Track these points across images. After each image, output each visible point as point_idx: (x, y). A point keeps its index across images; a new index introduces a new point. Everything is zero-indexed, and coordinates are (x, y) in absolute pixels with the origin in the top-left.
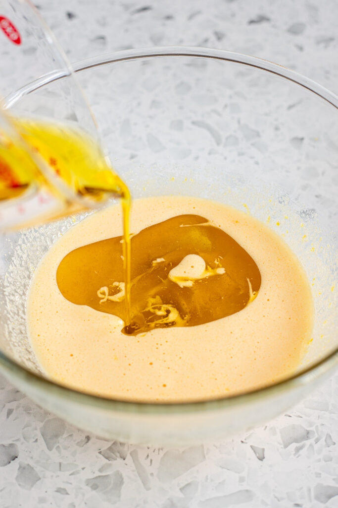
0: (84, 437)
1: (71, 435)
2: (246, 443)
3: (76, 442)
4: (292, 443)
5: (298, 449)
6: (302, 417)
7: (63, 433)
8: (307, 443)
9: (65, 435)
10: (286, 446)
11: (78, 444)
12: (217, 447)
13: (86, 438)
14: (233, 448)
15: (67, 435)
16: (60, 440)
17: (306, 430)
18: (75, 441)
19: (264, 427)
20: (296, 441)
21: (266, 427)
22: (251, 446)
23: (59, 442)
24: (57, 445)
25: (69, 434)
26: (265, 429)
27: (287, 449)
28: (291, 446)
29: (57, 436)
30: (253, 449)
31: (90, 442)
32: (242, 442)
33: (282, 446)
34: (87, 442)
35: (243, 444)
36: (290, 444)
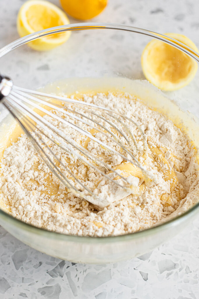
0: (38, 263)
1: (30, 261)
2: (137, 270)
4: (165, 271)
5: (169, 275)
6: (171, 255)
7: (26, 260)
8: (174, 271)
9: (27, 261)
10: (161, 273)
11: (34, 267)
12: (119, 272)
13: (39, 263)
14: (129, 273)
15: (28, 261)
16: (24, 264)
17: (174, 263)
18: (33, 264)
19: (148, 260)
20: (168, 269)
21: (150, 260)
23: (23, 265)
24: (22, 267)
25: (29, 260)
26: (149, 262)
27: (162, 274)
28: (164, 272)
29: (22, 261)
30: (141, 273)
31: (42, 266)
32: (135, 269)
33: (159, 273)
34: (40, 266)
35: (135, 270)
36: (163, 271)
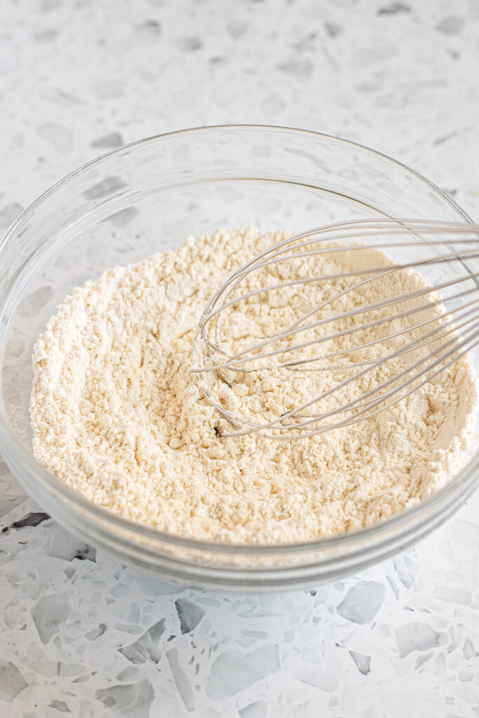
0: (98, 626)
1: (78, 622)
2: (343, 647)
3: (86, 632)
5: (422, 660)
6: (429, 612)
7: (66, 619)
8: (436, 651)
9: (68, 622)
10: (403, 655)
11: (87, 635)
12: (298, 652)
13: (100, 626)
14: (323, 653)
15: (72, 622)
16: (62, 628)
17: (436, 632)
18: (83, 630)
19: (372, 625)
20: (419, 647)
21: (375, 624)
22: (350, 652)
23: (58, 631)
24: (56, 635)
25: (75, 620)
26: (372, 628)
27: (406, 658)
28: (412, 652)
29: (56, 622)
30: (352, 656)
31: (106, 633)
32: (337, 645)
33: (398, 655)
34: (101, 634)
35: (339, 648)
36: (409, 651)
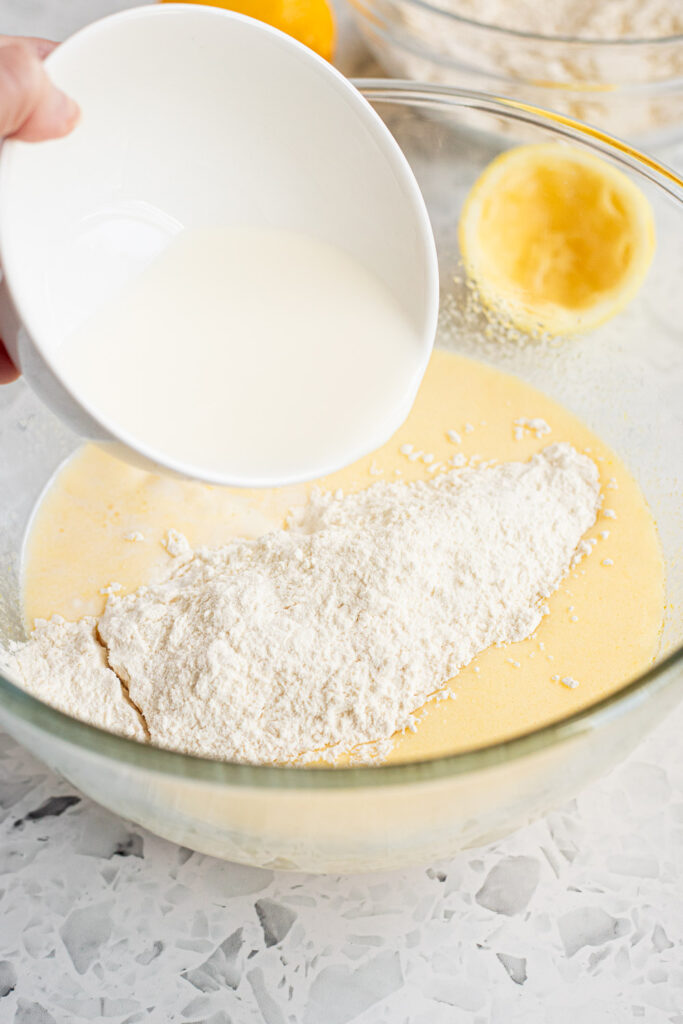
0: (152, 945)
1: (124, 941)
2: (488, 948)
3: (136, 954)
4: (583, 946)
5: (596, 959)
6: (602, 892)
7: (107, 938)
8: (615, 944)
9: (111, 942)
10: (570, 954)
11: (138, 959)
12: (427, 960)
13: (155, 945)
14: (460, 959)
15: (116, 942)
16: (102, 950)
17: (612, 918)
18: (132, 952)
19: (524, 916)
20: (591, 941)
21: (529, 914)
22: (498, 954)
23: (98, 956)
24: (96, 962)
25: (120, 939)
26: (526, 919)
27: (574, 958)
28: (583, 949)
29: (94, 944)
30: (501, 960)
31: (164, 954)
32: (480, 946)
33: (564, 954)
34: (157, 955)
35: (482, 951)
36: (578, 948)
